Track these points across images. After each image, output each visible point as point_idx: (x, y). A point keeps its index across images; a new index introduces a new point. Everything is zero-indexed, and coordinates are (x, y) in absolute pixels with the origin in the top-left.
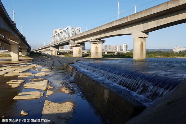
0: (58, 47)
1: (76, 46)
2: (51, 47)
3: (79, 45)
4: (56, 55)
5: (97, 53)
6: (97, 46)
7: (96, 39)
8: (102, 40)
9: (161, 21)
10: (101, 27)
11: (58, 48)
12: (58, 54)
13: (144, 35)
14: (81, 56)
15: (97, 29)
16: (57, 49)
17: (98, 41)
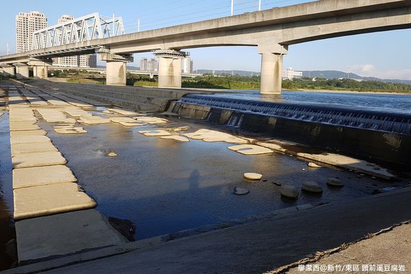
0: (50, 59)
1: (115, 60)
2: (31, 59)
3: (121, 57)
4: (46, 78)
5: (171, 77)
6: (171, 64)
7: (172, 49)
8: (182, 50)
9: (319, 29)
10: (190, 25)
11: (50, 62)
12: (49, 75)
13: (281, 49)
14: (125, 82)
15: (181, 29)
16: (46, 64)
17: (176, 52)
